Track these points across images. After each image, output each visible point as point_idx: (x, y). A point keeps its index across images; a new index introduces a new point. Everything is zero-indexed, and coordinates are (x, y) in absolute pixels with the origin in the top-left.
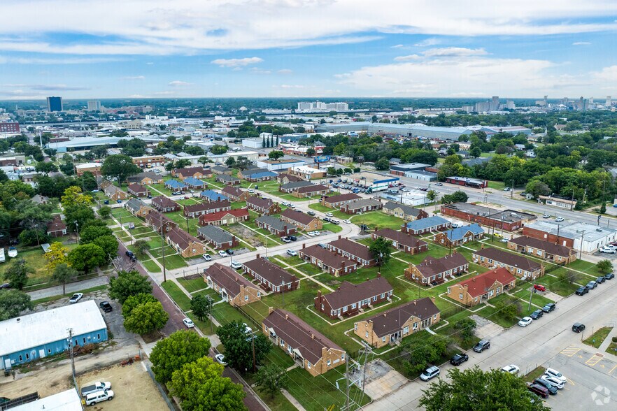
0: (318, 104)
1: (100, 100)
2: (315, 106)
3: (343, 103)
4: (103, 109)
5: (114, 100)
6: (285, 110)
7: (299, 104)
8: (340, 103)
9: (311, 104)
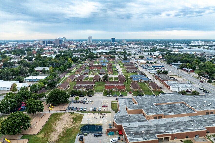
0: (199, 42)
1: (126, 39)
2: (198, 43)
3: (212, 42)
4: (125, 42)
5: (129, 40)
6: (185, 44)
7: (192, 42)
8: (210, 42)
9: (197, 42)
